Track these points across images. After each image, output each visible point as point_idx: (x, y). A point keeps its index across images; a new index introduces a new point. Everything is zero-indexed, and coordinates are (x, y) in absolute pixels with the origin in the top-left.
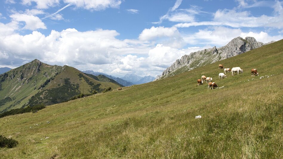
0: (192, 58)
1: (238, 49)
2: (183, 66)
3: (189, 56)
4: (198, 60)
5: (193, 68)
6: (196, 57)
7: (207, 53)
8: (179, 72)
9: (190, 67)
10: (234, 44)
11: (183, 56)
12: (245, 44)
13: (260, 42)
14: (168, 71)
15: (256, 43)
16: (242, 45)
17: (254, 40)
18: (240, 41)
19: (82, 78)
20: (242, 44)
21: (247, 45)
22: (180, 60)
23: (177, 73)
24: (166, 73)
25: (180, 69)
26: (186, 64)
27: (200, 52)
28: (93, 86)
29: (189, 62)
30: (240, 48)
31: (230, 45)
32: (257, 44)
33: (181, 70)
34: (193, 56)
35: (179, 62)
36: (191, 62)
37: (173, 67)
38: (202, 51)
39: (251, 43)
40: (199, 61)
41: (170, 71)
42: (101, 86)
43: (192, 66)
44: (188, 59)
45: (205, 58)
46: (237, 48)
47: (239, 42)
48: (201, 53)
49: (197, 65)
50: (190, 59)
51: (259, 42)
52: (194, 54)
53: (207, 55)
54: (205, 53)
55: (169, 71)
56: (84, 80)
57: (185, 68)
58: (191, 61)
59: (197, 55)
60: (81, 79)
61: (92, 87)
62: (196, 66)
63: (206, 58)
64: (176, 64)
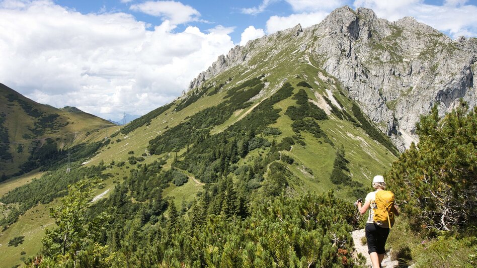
0: (251, 49)
1: (345, 29)
2: (233, 65)
3: (244, 48)
4: (264, 50)
5: (256, 65)
6: (259, 47)
7: (282, 37)
8: (225, 77)
9: (249, 65)
10: (337, 20)
11: (232, 49)
12: (358, 19)
13: (383, 20)
14: (201, 79)
15: (377, 21)
16: (353, 22)
17: (373, 13)
18: (347, 13)
19: (16, 103)
20: (353, 19)
21: (361, 22)
22: (226, 57)
23: (221, 79)
24: (198, 83)
25: (227, 71)
26: (239, 62)
27: (267, 38)
28: (40, 118)
29: (245, 57)
30: (348, 28)
31: (329, 22)
32: (379, 22)
33: (231, 72)
34: (253, 46)
35: (223, 61)
36: (249, 57)
37: (213, 71)
38: (273, 35)
39: (368, 19)
40: (267, 52)
41: (206, 78)
42: (58, 118)
43: (252, 62)
44: (243, 53)
45: (280, 46)
46: (342, 28)
47: (346, 15)
48: (270, 40)
49: (264, 59)
50: (247, 51)
51: (381, 19)
52: (256, 43)
53: (286, 40)
54: (278, 37)
55: (204, 80)
56: (19, 107)
57: (238, 69)
58: (250, 55)
59: (263, 44)
60: (13, 105)
61: (37, 121)
62: (263, 61)
63: (284, 45)
64: (218, 65)
